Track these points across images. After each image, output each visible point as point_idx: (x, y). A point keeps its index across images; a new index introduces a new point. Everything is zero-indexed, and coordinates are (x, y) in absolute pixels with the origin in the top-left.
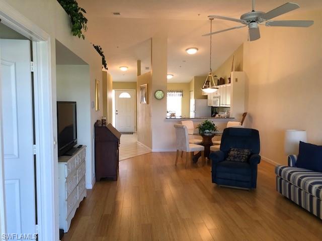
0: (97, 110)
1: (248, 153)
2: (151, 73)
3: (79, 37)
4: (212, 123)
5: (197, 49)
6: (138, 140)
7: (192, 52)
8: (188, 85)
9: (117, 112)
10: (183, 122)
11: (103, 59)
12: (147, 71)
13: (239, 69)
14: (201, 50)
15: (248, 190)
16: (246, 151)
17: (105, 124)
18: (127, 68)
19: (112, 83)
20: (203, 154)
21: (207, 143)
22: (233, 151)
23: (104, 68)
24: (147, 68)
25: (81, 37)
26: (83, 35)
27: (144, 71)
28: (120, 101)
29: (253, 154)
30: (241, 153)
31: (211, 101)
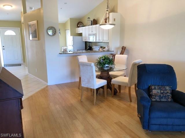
1: (170, 90)
8: (64, 25)
9: (3, 48)
18: (12, 6)
22: (155, 89)
29: (173, 90)
30: (165, 91)
31: (86, 37)
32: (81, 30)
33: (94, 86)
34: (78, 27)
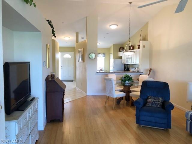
0: (47, 67)
1: (162, 100)
2: (87, 41)
3: (31, 5)
4: (131, 76)
5: (117, 25)
6: (77, 86)
7: (114, 27)
8: (109, 49)
9: (62, 67)
10: (109, 75)
11: (53, 30)
12: (83, 40)
13: (145, 39)
14: (120, 26)
15: (164, 130)
16: (160, 99)
17: (54, 78)
18: (69, 37)
19: (58, 48)
20: (124, 98)
21: (127, 90)
22: (151, 98)
23: (53, 36)
24: (82, 38)
25: (32, 5)
26: (34, 4)
27: (80, 40)
28: (64, 60)
29: (165, 101)
30: (157, 100)
31: (124, 60)
32: (121, 54)
33: (113, 96)
34: (120, 51)
